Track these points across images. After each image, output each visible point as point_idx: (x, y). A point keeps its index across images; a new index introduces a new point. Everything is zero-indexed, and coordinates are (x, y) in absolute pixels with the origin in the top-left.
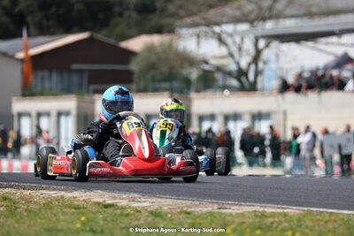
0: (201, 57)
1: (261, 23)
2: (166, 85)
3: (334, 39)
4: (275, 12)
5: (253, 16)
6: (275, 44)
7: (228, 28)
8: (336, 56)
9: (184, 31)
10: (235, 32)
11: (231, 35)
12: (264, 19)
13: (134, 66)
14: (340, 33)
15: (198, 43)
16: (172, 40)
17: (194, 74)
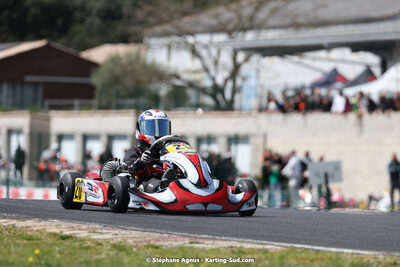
0: (172, 71)
1: (240, 34)
2: (132, 102)
3: (322, 54)
4: (256, 22)
5: (231, 26)
6: (255, 58)
7: (203, 39)
8: (324, 73)
9: (153, 41)
10: (211, 43)
11: (206, 47)
12: (245, 30)
13: (96, 80)
14: (330, 47)
15: (169, 55)
16: (139, 52)
17: (163, 90)
